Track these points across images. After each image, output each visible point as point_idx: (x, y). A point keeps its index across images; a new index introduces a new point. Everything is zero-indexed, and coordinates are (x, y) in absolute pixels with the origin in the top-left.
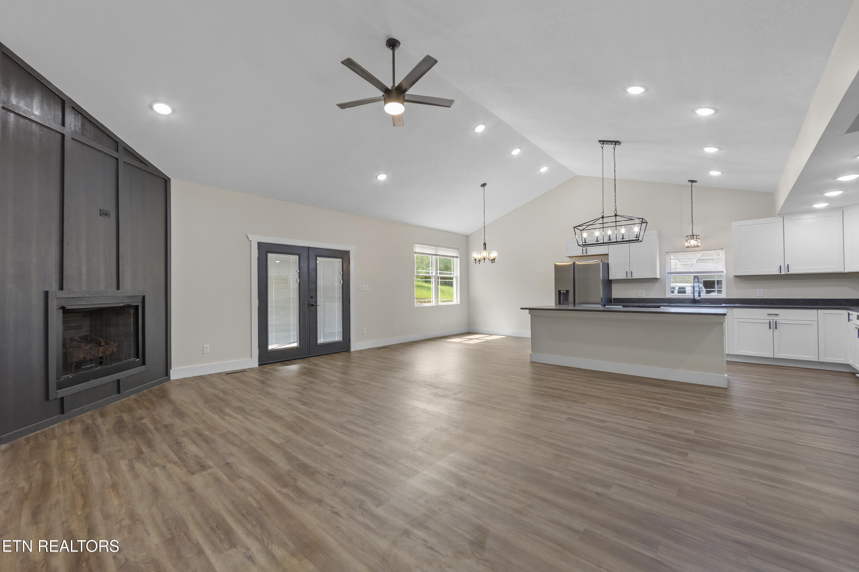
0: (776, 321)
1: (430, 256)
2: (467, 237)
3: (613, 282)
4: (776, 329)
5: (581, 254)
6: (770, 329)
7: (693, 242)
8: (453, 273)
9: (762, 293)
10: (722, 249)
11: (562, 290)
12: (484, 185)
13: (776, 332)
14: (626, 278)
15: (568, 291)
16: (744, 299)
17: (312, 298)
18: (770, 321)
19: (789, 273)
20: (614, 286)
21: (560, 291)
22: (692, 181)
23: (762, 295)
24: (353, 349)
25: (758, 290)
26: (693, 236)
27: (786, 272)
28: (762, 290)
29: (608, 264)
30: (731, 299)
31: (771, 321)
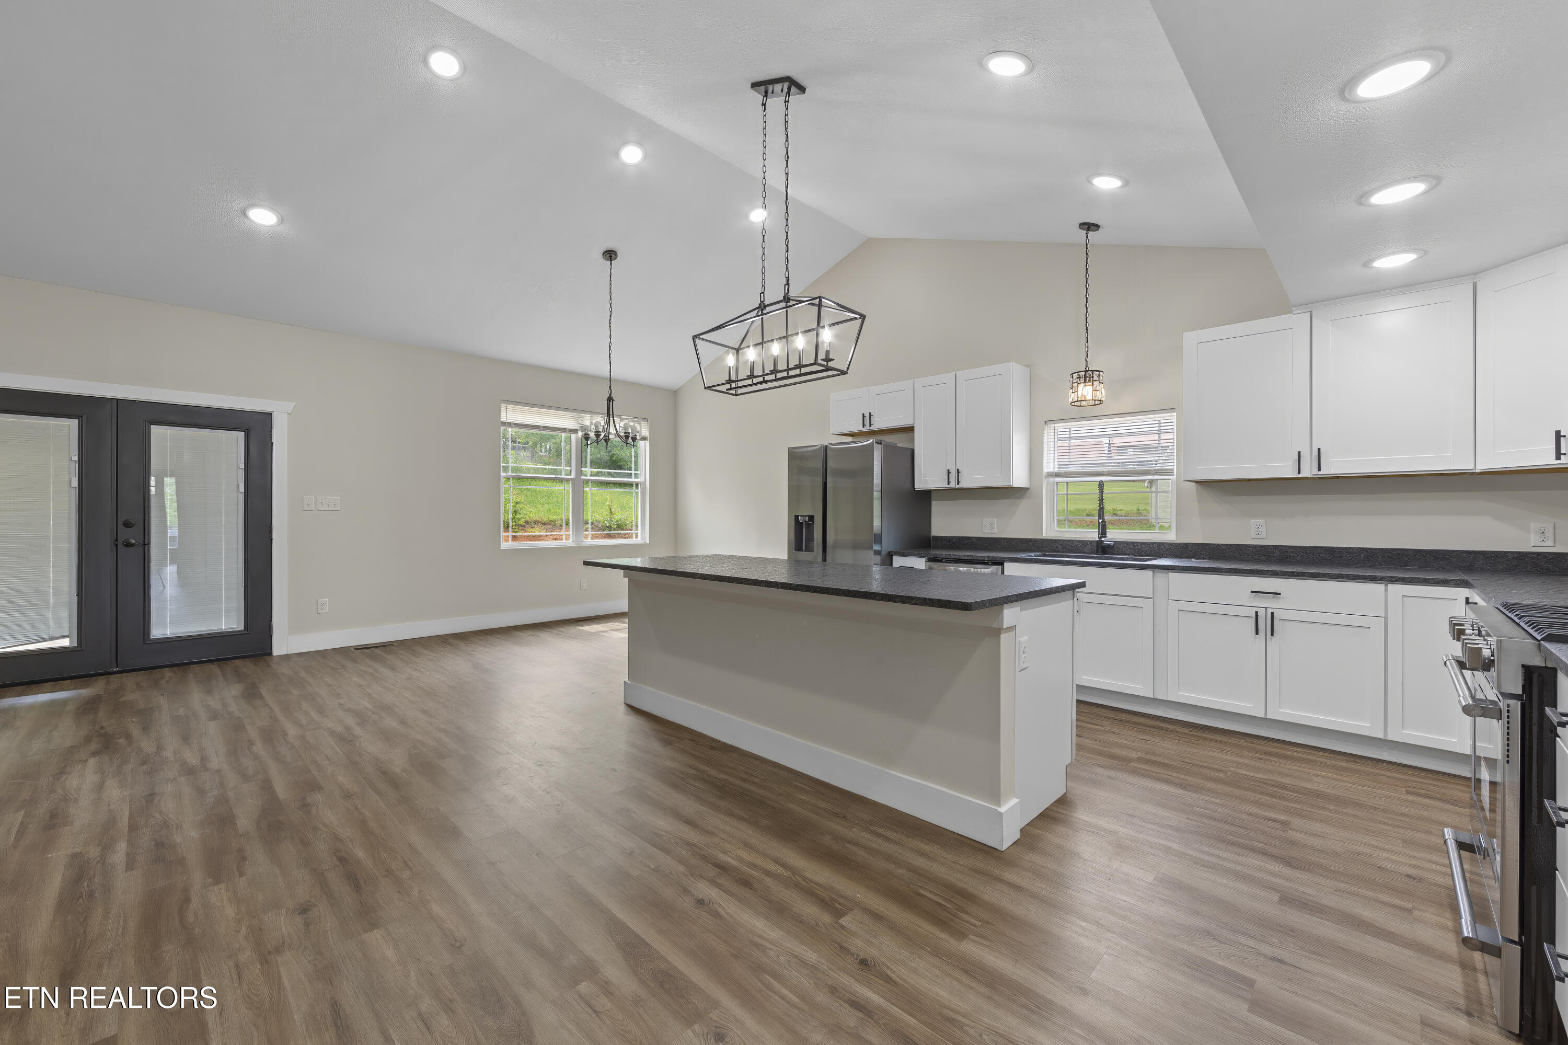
0: (1272, 614)
1: (563, 435)
2: (674, 395)
3: (933, 496)
4: (1272, 635)
5: (860, 428)
6: (1257, 634)
7: (1086, 391)
8: (635, 474)
9: (1263, 530)
10: (1171, 410)
11: (800, 516)
12: (610, 255)
13: (1273, 643)
14: (947, 486)
15: (811, 518)
16: (1218, 545)
17: (127, 525)
18: (1257, 613)
19: (1320, 473)
20: (937, 507)
21: (797, 517)
22: (1089, 227)
23: (1263, 536)
24: (278, 650)
25: (1254, 522)
26: (1087, 376)
27: (1315, 472)
28: (1261, 521)
29: (913, 451)
30: (1187, 545)
31: (1261, 612)
